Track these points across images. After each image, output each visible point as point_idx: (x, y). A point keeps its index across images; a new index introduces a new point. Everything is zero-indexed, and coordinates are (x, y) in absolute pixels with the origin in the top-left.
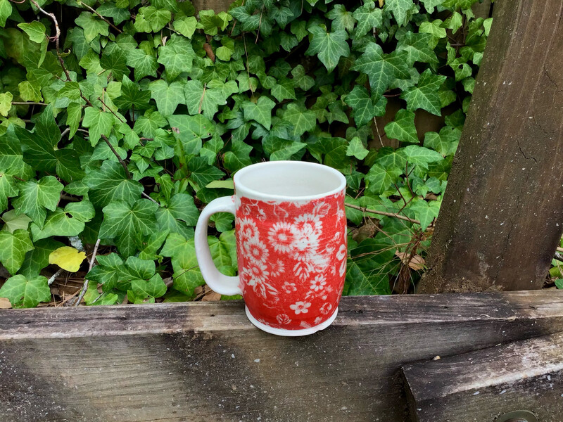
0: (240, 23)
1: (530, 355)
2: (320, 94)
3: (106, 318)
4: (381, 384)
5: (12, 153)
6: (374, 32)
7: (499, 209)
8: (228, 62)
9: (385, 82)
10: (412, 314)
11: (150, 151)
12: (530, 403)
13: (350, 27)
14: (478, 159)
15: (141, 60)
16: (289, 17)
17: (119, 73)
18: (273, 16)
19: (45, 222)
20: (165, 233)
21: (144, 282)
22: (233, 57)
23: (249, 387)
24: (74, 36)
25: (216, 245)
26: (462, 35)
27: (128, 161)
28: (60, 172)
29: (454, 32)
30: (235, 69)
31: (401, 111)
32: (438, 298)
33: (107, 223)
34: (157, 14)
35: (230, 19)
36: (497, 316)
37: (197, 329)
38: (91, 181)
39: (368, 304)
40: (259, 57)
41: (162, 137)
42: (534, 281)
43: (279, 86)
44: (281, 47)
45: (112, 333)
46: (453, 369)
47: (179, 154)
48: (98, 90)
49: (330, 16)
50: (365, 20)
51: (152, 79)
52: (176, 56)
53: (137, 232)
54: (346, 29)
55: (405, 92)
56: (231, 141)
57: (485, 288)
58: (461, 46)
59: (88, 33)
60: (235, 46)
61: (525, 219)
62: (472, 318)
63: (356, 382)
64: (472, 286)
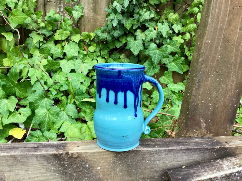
0: (99, 36)
1: (227, 164)
3: (28, 147)
4: (158, 180)
6: (154, 40)
7: (209, 98)
8: (94, 53)
9: (158, 59)
10: (171, 145)
11: (58, 87)
13: (144, 38)
15: (56, 51)
16: (119, 34)
17: (46, 55)
18: (112, 33)
19: (8, 117)
20: (62, 121)
22: (96, 50)
24: (28, 41)
25: (85, 127)
26: (191, 42)
27: (48, 91)
28: (18, 94)
29: (187, 41)
30: (96, 55)
31: (166, 72)
32: (183, 139)
33: (36, 117)
34: (64, 33)
35: (95, 35)
36: (211, 146)
37: (70, 152)
38: (31, 98)
39: (151, 141)
40: (106, 51)
41: (63, 81)
42: (227, 132)
44: (115, 46)
45: (30, 153)
46: (192, 171)
47: (71, 88)
48: (37, 62)
49: (136, 34)
50: (149, 35)
51: (61, 59)
52: (71, 49)
53: (50, 121)
54: (142, 39)
55: (167, 64)
56: (94, 84)
57: (205, 135)
58: (190, 47)
59: (35, 40)
60: (96, 46)
61: (221, 103)
62: (199, 147)
63: (146, 179)
64: (199, 134)
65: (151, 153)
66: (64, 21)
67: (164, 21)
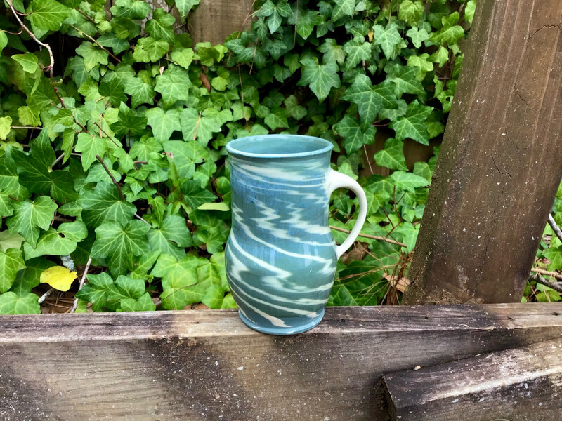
0: (236, 55)
1: (508, 364)
2: (311, 123)
3: (93, 324)
4: (363, 394)
5: (9, 174)
6: (364, 64)
7: (476, 222)
8: (224, 92)
9: (374, 111)
10: (392, 323)
11: (144, 174)
12: (508, 412)
13: (341, 60)
14: (454, 173)
15: (139, 88)
16: (282, 50)
17: (116, 100)
18: (267, 49)
19: (38, 242)
20: (156, 254)
21: (133, 300)
22: (229, 87)
23: (232, 396)
24: (74, 64)
25: (206, 267)
26: (449, 69)
27: (122, 182)
28: (54, 192)
29: (440, 66)
30: (230, 99)
31: (390, 140)
32: (419, 309)
33: (99, 243)
34: (156, 45)
35: (226, 51)
36: (476, 326)
37: (182, 335)
38: (85, 201)
39: (351, 314)
40: (253, 88)
41: (156, 160)
42: (513, 294)
43: (273, 115)
44: (274, 78)
45: (98, 338)
46: (433, 377)
47: (173, 177)
48: (95, 116)
49: (322, 49)
50: (355, 53)
51: (149, 106)
52: (172, 85)
53: (129, 253)
54: (337, 62)
55: (393, 122)
56: (224, 166)
57: (465, 300)
58: (448, 80)
59: (88, 62)
60: (230, 76)
61: (502, 233)
62: (451, 328)
63: (338, 392)
64: (452, 299)
65: (349, 338)
66: (156, 17)
67: (390, 18)
